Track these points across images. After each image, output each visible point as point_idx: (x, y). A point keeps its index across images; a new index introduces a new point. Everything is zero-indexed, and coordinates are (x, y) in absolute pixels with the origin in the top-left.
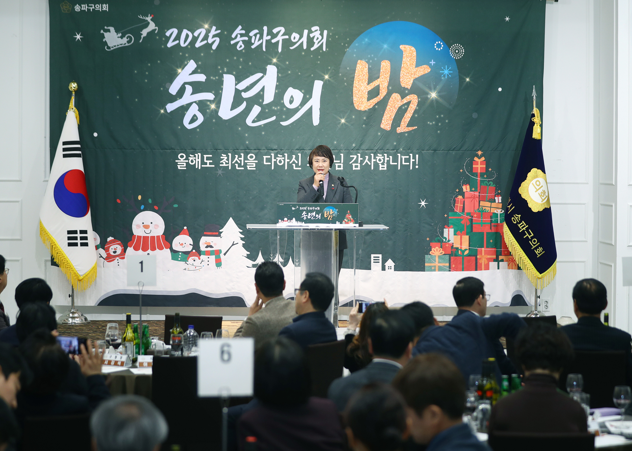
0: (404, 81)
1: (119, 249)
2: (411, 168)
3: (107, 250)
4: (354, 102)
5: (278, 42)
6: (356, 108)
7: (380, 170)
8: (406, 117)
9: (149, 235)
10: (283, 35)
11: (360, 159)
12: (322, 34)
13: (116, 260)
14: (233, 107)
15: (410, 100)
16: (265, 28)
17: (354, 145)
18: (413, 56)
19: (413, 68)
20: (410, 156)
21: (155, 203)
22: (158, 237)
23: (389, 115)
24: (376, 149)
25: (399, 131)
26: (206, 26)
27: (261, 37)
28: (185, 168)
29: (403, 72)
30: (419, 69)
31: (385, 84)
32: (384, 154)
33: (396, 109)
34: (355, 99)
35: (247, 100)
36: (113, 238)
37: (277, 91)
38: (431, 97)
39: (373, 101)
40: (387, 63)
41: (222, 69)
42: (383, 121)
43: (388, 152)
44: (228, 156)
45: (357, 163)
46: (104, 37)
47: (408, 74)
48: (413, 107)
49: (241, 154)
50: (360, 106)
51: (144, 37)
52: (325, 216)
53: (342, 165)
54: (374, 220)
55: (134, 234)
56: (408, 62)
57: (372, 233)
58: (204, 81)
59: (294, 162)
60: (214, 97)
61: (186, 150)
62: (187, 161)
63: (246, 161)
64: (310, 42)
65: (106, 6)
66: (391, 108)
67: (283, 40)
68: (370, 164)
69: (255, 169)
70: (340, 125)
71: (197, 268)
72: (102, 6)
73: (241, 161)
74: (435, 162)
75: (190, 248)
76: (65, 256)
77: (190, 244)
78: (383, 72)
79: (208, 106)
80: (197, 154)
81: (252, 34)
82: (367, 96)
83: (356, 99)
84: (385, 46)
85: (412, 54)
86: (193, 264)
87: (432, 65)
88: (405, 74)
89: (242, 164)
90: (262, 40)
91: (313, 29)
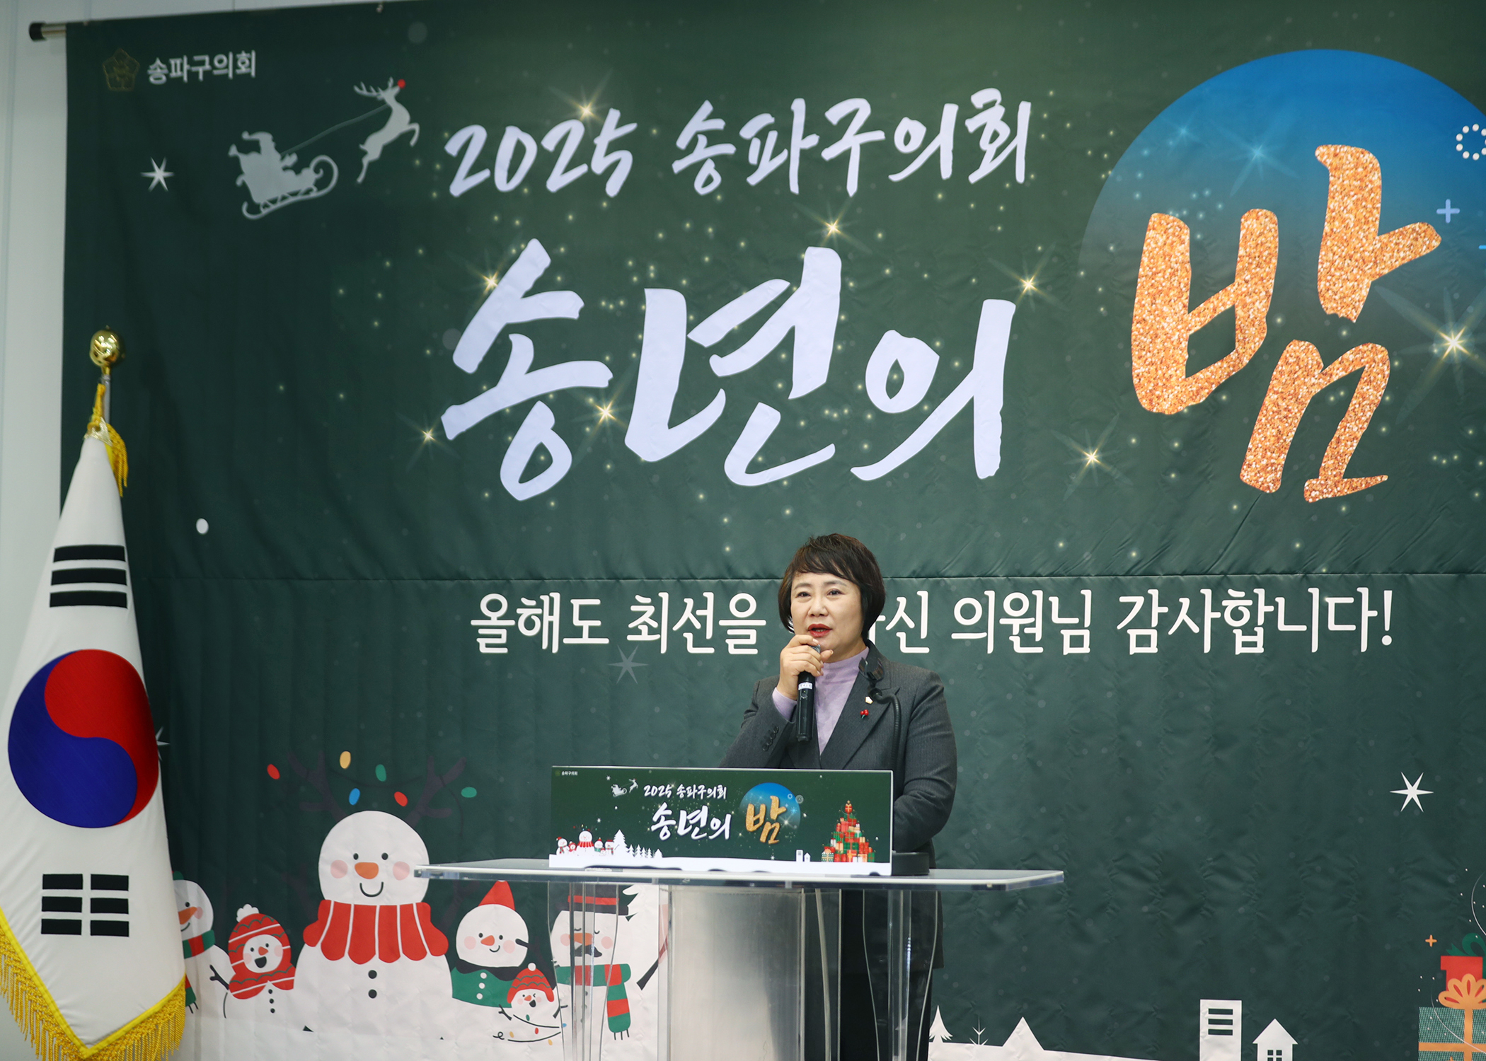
0: (1334, 289)
1: (275, 952)
2: (1364, 648)
3: (235, 954)
4: (1136, 381)
5: (846, 155)
6: (1145, 404)
7: (1237, 653)
8: (1343, 438)
9: (377, 903)
10: (863, 130)
11: (1157, 610)
12: (1010, 119)
13: (264, 993)
14: (680, 414)
15: (1357, 368)
16: (799, 106)
17: (1134, 554)
18: (1370, 186)
19: (1371, 237)
20: (1358, 597)
21: (396, 782)
22: (407, 909)
23: (1274, 432)
24: (1223, 568)
25: (1313, 494)
26: (587, 111)
27: (784, 143)
28: (505, 650)
29: (1331, 255)
30: (1394, 239)
31: (1257, 304)
32: (1256, 591)
33: (1302, 404)
34: (1139, 368)
35: (729, 383)
36: (255, 911)
37: (839, 347)
38: (1444, 350)
39: (1209, 374)
40: (1262, 219)
41: (641, 269)
42: (1250, 457)
43: (1269, 580)
44: (657, 603)
45: (1148, 625)
46: (240, 172)
47: (1348, 261)
48: (1370, 394)
49: (705, 594)
50: (1158, 397)
51: (371, 164)
52: (750, 827)
53: (1086, 634)
54: (1215, 860)
55: (326, 898)
56: (1350, 212)
57: (1204, 912)
58: (575, 316)
59: (901, 626)
60: (610, 375)
61: (508, 580)
62: (512, 623)
63: (722, 623)
64: (968, 149)
65: (250, 60)
66: (1280, 402)
67: (865, 148)
68: (1195, 629)
69: (755, 651)
70: (1082, 472)
71: (543, 1033)
72: (235, 61)
73: (702, 620)
74: (1462, 620)
75: (515, 957)
76: (28, 968)
77: (519, 942)
78: (1249, 255)
79: (591, 411)
80: (547, 597)
81: (748, 131)
82: (1187, 357)
83: (1142, 369)
84: (1258, 153)
85: (1367, 179)
86: (528, 1017)
87: (1448, 220)
88: (1338, 262)
89: (709, 635)
90: (785, 152)
91: (979, 99)
